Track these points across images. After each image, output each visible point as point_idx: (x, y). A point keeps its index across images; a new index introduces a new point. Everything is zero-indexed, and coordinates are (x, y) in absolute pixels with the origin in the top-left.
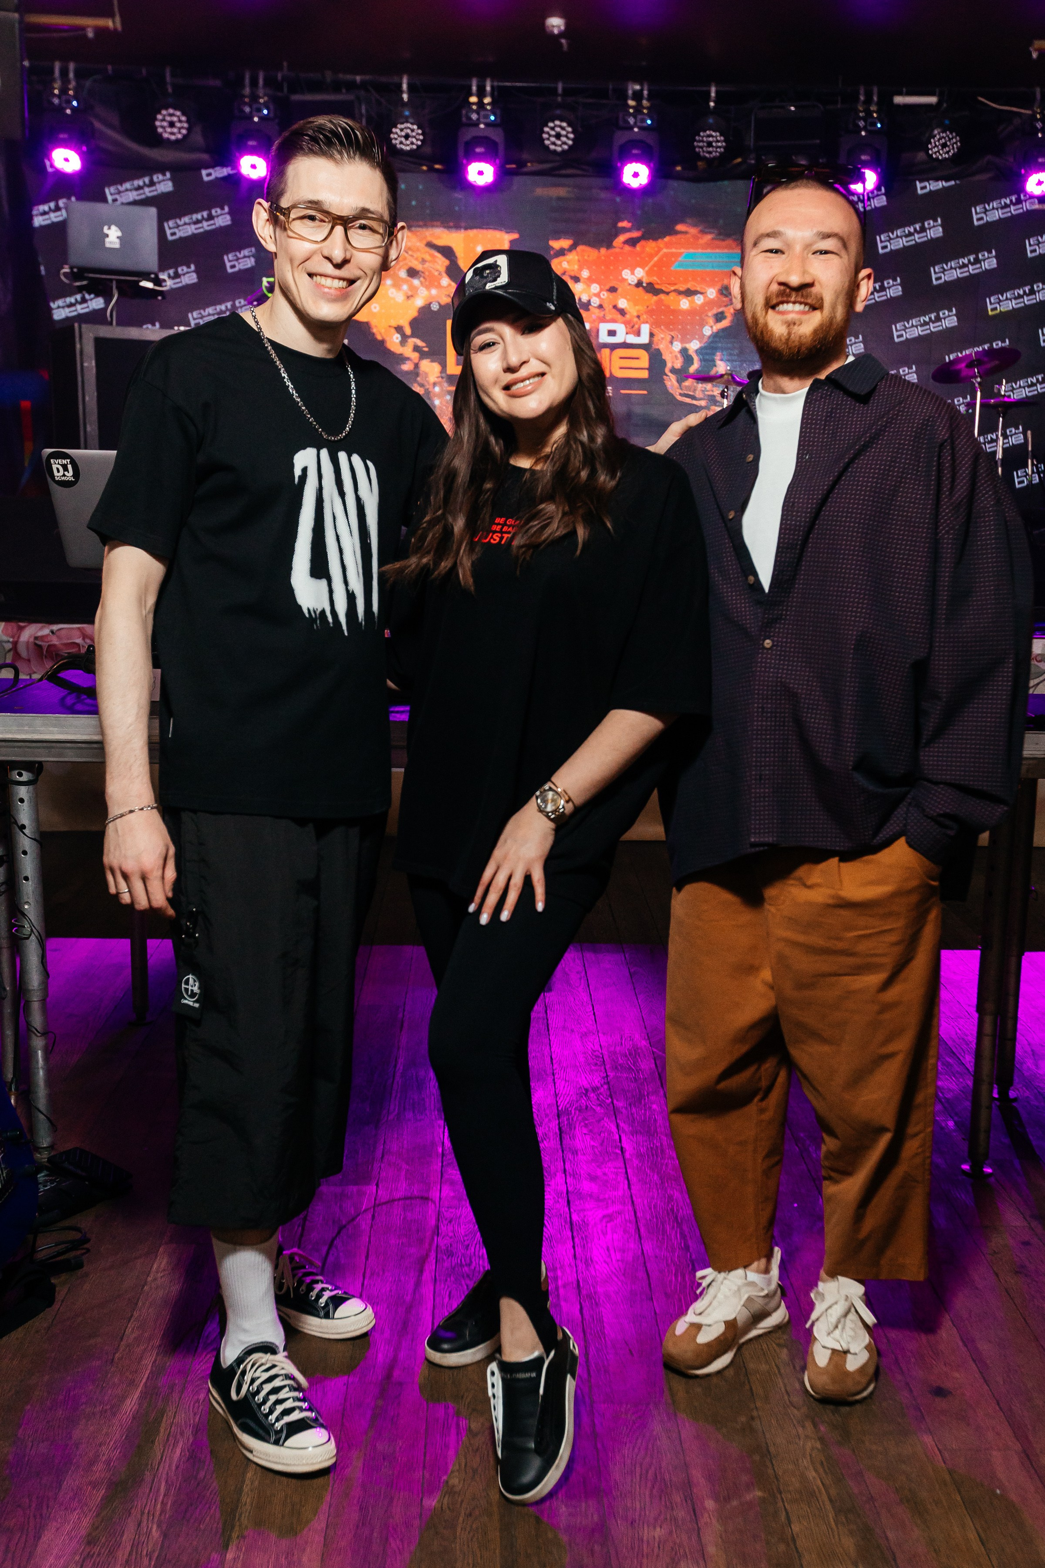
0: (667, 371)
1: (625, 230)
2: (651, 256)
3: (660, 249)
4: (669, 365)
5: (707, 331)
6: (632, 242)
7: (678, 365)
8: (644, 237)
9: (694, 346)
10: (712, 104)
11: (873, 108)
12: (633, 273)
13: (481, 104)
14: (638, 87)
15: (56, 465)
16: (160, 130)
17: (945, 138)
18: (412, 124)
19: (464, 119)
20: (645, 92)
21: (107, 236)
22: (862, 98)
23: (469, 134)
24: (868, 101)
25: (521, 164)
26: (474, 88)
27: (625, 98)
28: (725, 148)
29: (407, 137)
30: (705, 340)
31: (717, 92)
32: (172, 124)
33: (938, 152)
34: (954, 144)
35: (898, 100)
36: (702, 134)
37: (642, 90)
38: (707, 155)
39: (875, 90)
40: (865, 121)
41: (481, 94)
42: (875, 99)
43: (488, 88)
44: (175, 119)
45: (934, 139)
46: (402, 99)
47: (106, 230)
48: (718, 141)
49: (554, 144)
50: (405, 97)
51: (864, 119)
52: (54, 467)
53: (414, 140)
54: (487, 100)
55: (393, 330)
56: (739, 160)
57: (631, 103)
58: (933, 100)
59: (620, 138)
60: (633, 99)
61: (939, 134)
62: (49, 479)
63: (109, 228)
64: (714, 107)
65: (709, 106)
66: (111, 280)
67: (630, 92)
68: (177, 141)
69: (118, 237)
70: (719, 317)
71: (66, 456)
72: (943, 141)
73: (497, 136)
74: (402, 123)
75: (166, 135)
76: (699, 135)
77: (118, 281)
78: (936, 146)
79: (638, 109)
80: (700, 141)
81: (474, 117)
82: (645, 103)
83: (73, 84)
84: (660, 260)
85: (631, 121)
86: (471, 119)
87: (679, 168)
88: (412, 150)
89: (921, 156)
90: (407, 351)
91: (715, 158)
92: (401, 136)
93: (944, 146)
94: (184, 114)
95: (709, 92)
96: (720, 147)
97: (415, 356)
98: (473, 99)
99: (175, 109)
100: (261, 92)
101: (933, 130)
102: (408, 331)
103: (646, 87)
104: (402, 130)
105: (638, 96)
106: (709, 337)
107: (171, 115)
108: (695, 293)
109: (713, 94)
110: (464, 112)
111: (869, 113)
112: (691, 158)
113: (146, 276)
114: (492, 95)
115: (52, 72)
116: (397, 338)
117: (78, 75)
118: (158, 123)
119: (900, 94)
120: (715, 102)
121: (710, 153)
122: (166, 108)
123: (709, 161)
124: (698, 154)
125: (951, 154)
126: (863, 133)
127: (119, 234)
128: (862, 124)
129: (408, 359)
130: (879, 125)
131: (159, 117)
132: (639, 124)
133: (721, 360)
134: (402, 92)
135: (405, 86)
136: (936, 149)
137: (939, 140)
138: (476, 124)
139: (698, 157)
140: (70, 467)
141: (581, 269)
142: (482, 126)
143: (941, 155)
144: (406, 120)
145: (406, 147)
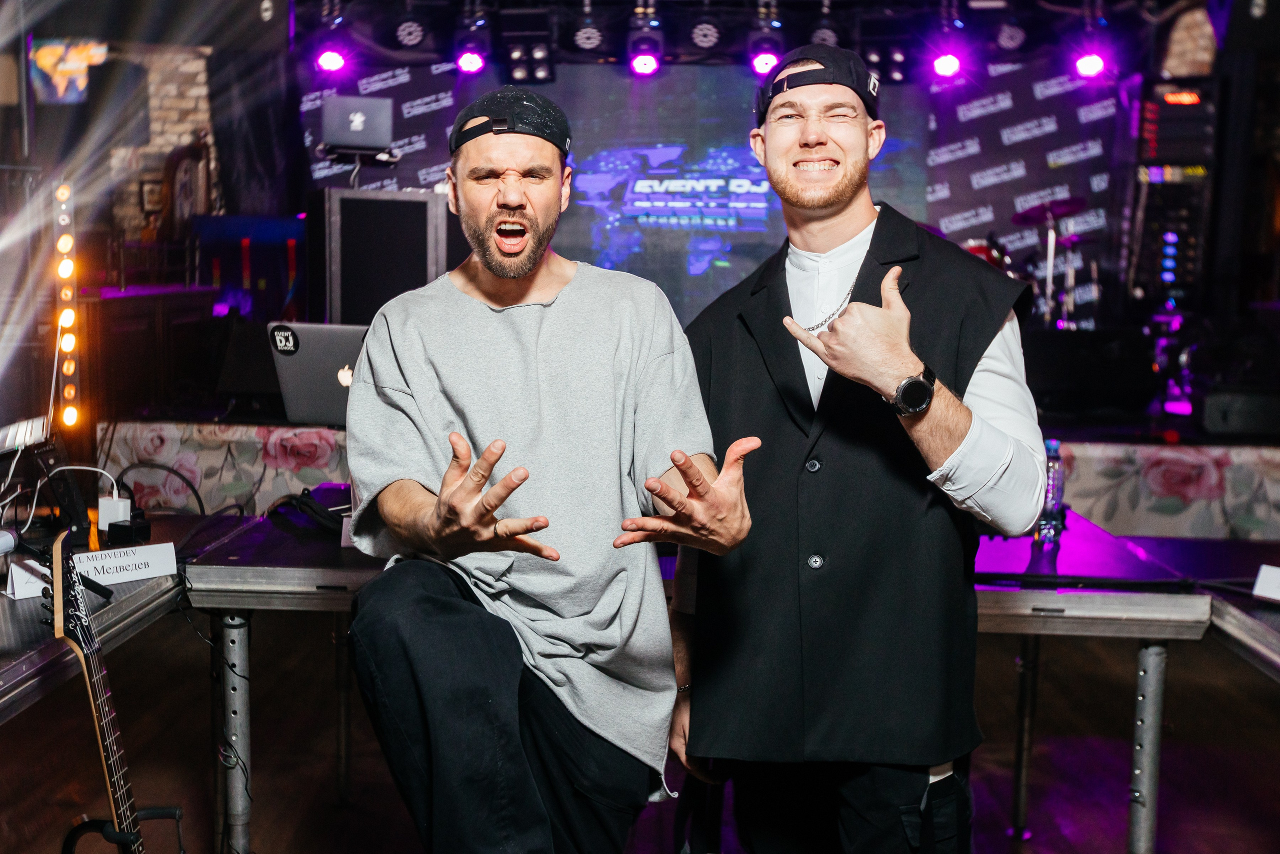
11: (953, 9)
13: (645, 13)
15: (279, 337)
16: (401, 38)
17: (1012, 32)
18: (593, 28)
19: (632, 26)
20: (774, 3)
22: (945, 3)
23: (635, 36)
24: (950, 5)
25: (676, 57)
26: (640, 2)
27: (757, 7)
29: (588, 38)
31: (830, 2)
32: (410, 34)
33: (1007, 42)
34: (1020, 37)
35: (974, 4)
36: (818, 32)
37: (770, 2)
40: (947, 21)
41: (646, 6)
42: (956, 3)
43: (651, 1)
44: (412, 29)
45: (1003, 32)
46: (585, 11)
47: (351, 116)
48: (830, 37)
49: (702, 41)
50: (587, 9)
51: (947, 19)
52: (278, 339)
53: (594, 41)
54: (650, 10)
57: (763, 10)
58: (1001, 4)
59: (754, 36)
60: (763, 7)
61: (1007, 29)
62: (273, 349)
63: (354, 115)
64: (827, 12)
65: (823, 11)
66: (355, 155)
67: (761, 3)
68: (414, 46)
69: (362, 122)
71: (287, 329)
72: (1010, 34)
73: (658, 36)
74: (584, 28)
75: (405, 41)
76: (815, 33)
77: (360, 155)
78: (1005, 37)
79: (768, 16)
80: (817, 36)
81: (640, 23)
82: (773, 9)
83: (338, 7)
85: (762, 23)
86: (636, 24)
88: (592, 48)
89: (993, 46)
92: (583, 38)
93: (1011, 38)
94: (419, 26)
95: (822, 2)
98: (640, 10)
99: (413, 22)
100: (478, 8)
101: (1001, 27)
104: (584, 33)
105: (767, 5)
107: (409, 27)
109: (826, 3)
110: (632, 19)
111: (950, 15)
113: (382, 150)
114: (654, 6)
118: (400, 33)
119: (976, 1)
120: (828, 8)
122: (406, 22)
125: (1017, 44)
126: (946, 30)
127: (362, 119)
128: (944, 22)
131: (401, 28)
132: (768, 25)
134: (585, 6)
135: (587, 2)
136: (1005, 40)
137: (1007, 34)
138: (640, 28)
140: (291, 339)
142: (646, 29)
143: (1009, 45)
144: (587, 26)
145: (588, 45)
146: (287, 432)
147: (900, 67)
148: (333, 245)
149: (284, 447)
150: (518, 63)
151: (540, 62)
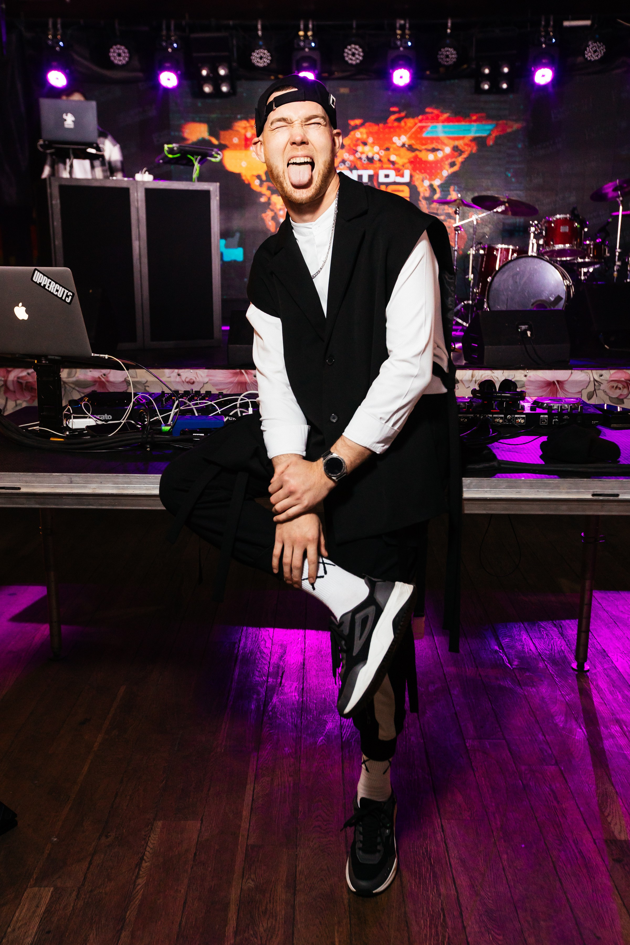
0: (420, 198)
1: (394, 113)
2: (411, 128)
3: (416, 124)
4: (422, 195)
5: (445, 173)
6: (399, 120)
7: (427, 194)
8: (407, 117)
9: (437, 183)
10: (449, 31)
11: (550, 29)
12: (399, 139)
13: (306, 36)
14: (402, 22)
16: (112, 59)
17: (596, 47)
18: (264, 49)
19: (296, 46)
20: (407, 25)
21: (65, 120)
22: (543, 23)
23: (300, 55)
24: (547, 25)
25: (331, 73)
26: (302, 26)
27: (395, 29)
28: (457, 58)
29: (261, 58)
30: (444, 179)
31: (452, 24)
32: (119, 55)
33: (592, 55)
34: (602, 50)
35: (566, 24)
36: (443, 50)
37: (405, 25)
38: (445, 63)
39: (552, 18)
40: (545, 38)
41: (306, 30)
42: (552, 23)
43: (310, 26)
44: (121, 51)
45: (589, 47)
46: (258, 34)
47: (64, 116)
48: (452, 54)
49: (351, 59)
50: (260, 33)
51: (545, 37)
53: (266, 60)
54: (310, 33)
55: (255, 178)
56: (465, 66)
57: (399, 32)
58: (588, 23)
59: (392, 54)
60: (400, 29)
61: (592, 44)
63: (67, 115)
64: (451, 33)
65: (446, 31)
66: (69, 149)
67: (398, 25)
68: (123, 66)
69: (73, 121)
70: (452, 165)
72: (594, 49)
73: (316, 56)
74: (258, 49)
75: (116, 62)
76: (441, 51)
77: (73, 149)
78: (590, 52)
79: (403, 35)
80: (441, 55)
81: (302, 44)
82: (407, 32)
83: (60, 32)
84: (416, 130)
85: (399, 43)
86: (299, 45)
87: (428, 73)
88: (264, 66)
89: (580, 59)
90: (264, 190)
91: (450, 65)
92: (257, 58)
93: (595, 51)
94: (126, 48)
95: (447, 23)
96: (454, 58)
97: (268, 193)
98: (301, 33)
99: (121, 45)
100: (172, 34)
101: (588, 42)
102: (264, 178)
103: (408, 21)
104: (258, 54)
105: (402, 28)
106: (446, 177)
107: (119, 49)
108: (438, 150)
109: (449, 24)
110: (295, 41)
111: (548, 33)
112: (435, 65)
113: (91, 146)
114: (313, 30)
115: (47, 24)
116: (257, 182)
117: (63, 26)
118: (111, 54)
119: (568, 20)
120: (451, 29)
121: (447, 62)
122: (116, 45)
123: (447, 67)
124: (440, 63)
125: (599, 56)
126: (544, 46)
127: (73, 118)
128: (543, 40)
129: (264, 195)
130: (554, 40)
131: (112, 50)
132: (403, 45)
133: (454, 191)
134: (257, 30)
135: (259, 27)
136: (590, 54)
137: (592, 49)
138: (303, 49)
139: (440, 65)
141: (368, 137)
142: (307, 50)
143: (593, 58)
144: (260, 47)
145: (261, 64)
146: (22, 371)
147: (506, 77)
148: (55, 224)
149: (20, 384)
150: (206, 80)
151: (223, 79)
